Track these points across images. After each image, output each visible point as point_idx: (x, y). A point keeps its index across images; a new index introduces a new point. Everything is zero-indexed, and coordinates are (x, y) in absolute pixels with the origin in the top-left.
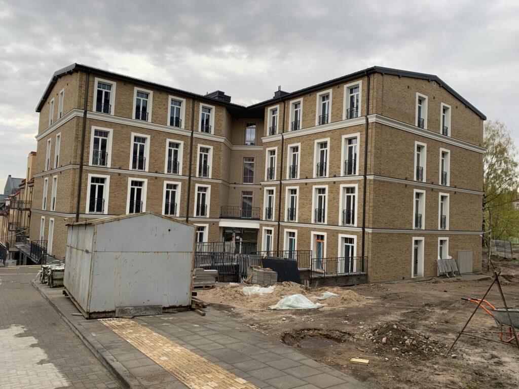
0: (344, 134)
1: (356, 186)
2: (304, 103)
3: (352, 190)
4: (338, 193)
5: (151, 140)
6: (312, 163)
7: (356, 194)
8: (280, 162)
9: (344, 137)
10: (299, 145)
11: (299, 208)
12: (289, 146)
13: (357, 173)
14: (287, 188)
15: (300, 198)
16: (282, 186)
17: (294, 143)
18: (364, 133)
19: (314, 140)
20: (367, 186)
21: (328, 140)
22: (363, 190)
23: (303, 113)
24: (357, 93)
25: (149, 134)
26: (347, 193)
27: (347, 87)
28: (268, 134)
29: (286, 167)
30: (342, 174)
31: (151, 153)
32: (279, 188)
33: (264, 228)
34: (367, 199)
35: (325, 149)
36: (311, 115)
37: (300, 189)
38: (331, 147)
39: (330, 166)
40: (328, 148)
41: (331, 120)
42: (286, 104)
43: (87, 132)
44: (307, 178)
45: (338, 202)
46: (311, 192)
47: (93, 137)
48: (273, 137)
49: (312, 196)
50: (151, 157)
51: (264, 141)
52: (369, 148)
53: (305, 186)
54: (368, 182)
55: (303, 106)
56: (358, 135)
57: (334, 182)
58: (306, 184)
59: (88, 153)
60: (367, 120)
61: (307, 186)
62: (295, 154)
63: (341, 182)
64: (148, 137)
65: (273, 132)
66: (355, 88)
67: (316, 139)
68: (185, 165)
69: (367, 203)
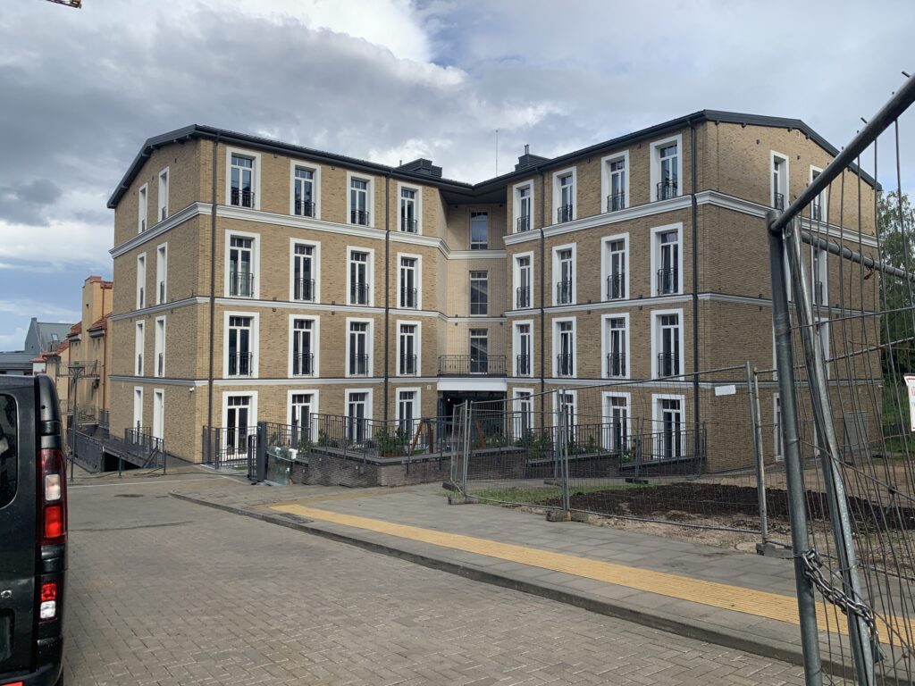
0: (654, 226)
1: (680, 312)
2: (578, 175)
3: (673, 319)
4: (648, 326)
5: (322, 249)
6: (598, 277)
7: (681, 326)
8: (540, 277)
9: (654, 230)
10: (573, 246)
11: (578, 354)
12: (555, 249)
13: (681, 290)
14: (555, 320)
15: (579, 337)
16: (546, 317)
17: (563, 243)
18: (690, 222)
19: (600, 237)
20: (700, 312)
21: (626, 236)
22: (692, 318)
23: (579, 192)
24: (674, 156)
25: (319, 240)
26: (663, 324)
27: (656, 147)
28: (515, 231)
29: (550, 284)
30: (654, 293)
31: (323, 271)
32: (540, 320)
33: (515, 390)
34: (699, 333)
35: (620, 252)
36: (593, 195)
37: (578, 320)
38: (632, 247)
39: (631, 280)
40: (627, 250)
41: (630, 201)
42: (546, 178)
43: (217, 242)
44: (590, 302)
45: (648, 341)
46: (599, 324)
47: (228, 248)
48: (525, 235)
49: (600, 332)
50: (323, 278)
51: (508, 242)
52: (700, 248)
53: (586, 316)
54: (700, 305)
55: (578, 179)
56: (679, 226)
57: (641, 308)
58: (589, 312)
59: (222, 276)
60: (694, 200)
61: (591, 315)
62: (566, 263)
63: (651, 307)
64: (318, 244)
65: (524, 225)
66: (669, 148)
67: (603, 236)
68: (378, 289)
69: (700, 341)
